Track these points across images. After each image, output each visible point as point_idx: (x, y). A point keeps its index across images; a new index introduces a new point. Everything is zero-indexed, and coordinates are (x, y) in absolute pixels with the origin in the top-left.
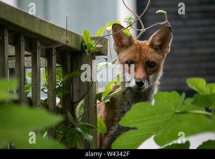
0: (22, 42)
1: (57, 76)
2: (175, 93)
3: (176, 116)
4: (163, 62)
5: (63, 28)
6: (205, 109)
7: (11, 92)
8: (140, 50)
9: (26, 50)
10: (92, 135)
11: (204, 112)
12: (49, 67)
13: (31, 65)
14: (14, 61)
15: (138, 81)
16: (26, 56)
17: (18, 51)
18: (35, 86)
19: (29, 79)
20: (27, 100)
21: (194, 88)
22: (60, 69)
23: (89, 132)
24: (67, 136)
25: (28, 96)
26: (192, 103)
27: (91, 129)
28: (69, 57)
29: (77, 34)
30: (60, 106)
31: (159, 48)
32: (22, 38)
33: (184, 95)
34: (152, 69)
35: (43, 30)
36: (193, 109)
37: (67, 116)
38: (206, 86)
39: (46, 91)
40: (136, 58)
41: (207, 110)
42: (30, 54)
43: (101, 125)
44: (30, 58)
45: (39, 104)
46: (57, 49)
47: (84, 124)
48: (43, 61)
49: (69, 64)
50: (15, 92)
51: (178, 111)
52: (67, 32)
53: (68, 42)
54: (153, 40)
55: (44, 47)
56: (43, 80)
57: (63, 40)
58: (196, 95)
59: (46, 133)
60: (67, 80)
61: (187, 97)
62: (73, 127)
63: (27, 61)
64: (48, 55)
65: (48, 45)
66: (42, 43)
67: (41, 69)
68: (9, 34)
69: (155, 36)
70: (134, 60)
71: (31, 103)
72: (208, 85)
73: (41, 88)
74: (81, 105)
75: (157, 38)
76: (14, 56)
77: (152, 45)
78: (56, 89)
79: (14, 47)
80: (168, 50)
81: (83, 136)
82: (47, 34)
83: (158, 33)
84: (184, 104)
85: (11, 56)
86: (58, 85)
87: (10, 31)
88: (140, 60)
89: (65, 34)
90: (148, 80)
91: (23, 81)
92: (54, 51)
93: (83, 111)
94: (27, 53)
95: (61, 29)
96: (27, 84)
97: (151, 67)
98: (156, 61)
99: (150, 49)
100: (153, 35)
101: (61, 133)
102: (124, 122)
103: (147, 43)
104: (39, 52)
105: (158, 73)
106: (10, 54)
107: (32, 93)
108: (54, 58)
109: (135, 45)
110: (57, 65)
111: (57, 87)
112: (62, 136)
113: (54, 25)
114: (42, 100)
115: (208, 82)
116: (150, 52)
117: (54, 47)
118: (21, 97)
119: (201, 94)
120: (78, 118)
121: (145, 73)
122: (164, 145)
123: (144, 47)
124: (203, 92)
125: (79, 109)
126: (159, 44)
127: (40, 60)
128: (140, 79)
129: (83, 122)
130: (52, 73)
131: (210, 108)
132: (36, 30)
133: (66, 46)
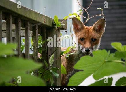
0: (19, 22)
1: (39, 41)
2: (105, 51)
3: (105, 63)
4: (101, 38)
5: (42, 15)
6: (121, 60)
7: (14, 50)
8: (88, 32)
9: (21, 26)
10: (58, 74)
11: (121, 61)
12: (34, 36)
13: (24, 35)
14: (15, 33)
15: (87, 49)
16: (21, 30)
17: (17, 27)
18: (26, 47)
19: (23, 43)
20: (22, 54)
21: (115, 48)
22: (41, 37)
23: (56, 73)
24: (44, 74)
25: (23, 52)
26: (114, 56)
27: (57, 71)
28: (45, 31)
29: (50, 18)
30: (41, 58)
31: (99, 30)
32: (19, 20)
33: (109, 51)
34: (94, 43)
35: (31, 16)
36: (115, 60)
37: (44, 63)
38: (122, 46)
39: (33, 49)
40: (85, 36)
41: (122, 60)
42: (24, 29)
43: (63, 70)
44: (24, 31)
45: (29, 56)
46: (39, 26)
47: (54, 68)
48: (31, 33)
49: (45, 34)
50: (15, 50)
51: (106, 61)
52: (45, 17)
53: (45, 22)
54: (95, 26)
55: (32, 25)
56: (31, 43)
57: (42, 21)
58: (116, 52)
59: (32, 73)
60: (44, 44)
61: (111, 53)
62: (48, 69)
63: (22, 33)
64: (34, 29)
65: (34, 24)
66: (31, 23)
67: (30, 37)
68: (12, 18)
69: (96, 24)
70: (84, 38)
71: (24, 56)
72: (123, 46)
73: (30, 48)
74: (52, 57)
75: (97, 25)
76: (15, 30)
77: (94, 29)
78: (38, 48)
79: (15, 25)
80: (103, 32)
81: (53, 74)
82: (33, 17)
83: (98, 22)
84: (109, 57)
85: (13, 30)
86: (39, 46)
87: (13, 16)
88: (88, 37)
89: (43, 18)
90: (92, 49)
91: (20, 44)
92: (37, 27)
93: (53, 60)
94: (22, 28)
95: (41, 15)
96: (22, 45)
97: (94, 41)
98: (97, 38)
99: (93, 31)
100: (95, 24)
101: (41, 73)
102: (76, 66)
103: (92, 28)
104: (29, 28)
105: (98, 45)
106: (13, 29)
107: (25, 50)
108: (37, 31)
109: (85, 29)
110: (39, 35)
111: (39, 47)
112: (42, 74)
113: (38, 13)
114: (30, 55)
115: (123, 44)
116: (93, 33)
117: (37, 25)
118: (19, 52)
119: (119, 51)
120: (50, 64)
121: (90, 45)
122: (98, 79)
123: (90, 30)
124: (120, 50)
125: (51, 60)
126: (98, 28)
127: (29, 32)
128: (87, 48)
129: (53, 66)
130: (36, 39)
131: (124, 59)
132: (27, 15)
133: (44, 25)
